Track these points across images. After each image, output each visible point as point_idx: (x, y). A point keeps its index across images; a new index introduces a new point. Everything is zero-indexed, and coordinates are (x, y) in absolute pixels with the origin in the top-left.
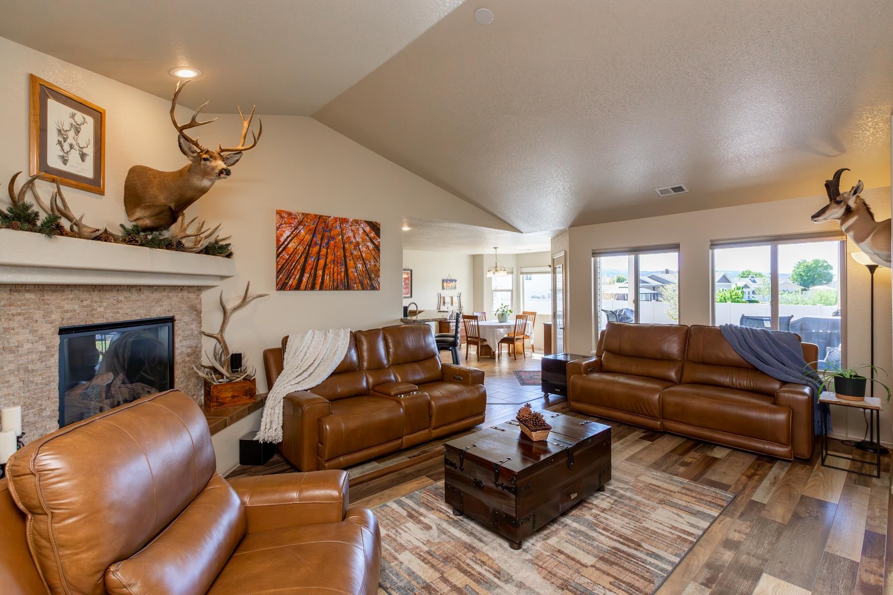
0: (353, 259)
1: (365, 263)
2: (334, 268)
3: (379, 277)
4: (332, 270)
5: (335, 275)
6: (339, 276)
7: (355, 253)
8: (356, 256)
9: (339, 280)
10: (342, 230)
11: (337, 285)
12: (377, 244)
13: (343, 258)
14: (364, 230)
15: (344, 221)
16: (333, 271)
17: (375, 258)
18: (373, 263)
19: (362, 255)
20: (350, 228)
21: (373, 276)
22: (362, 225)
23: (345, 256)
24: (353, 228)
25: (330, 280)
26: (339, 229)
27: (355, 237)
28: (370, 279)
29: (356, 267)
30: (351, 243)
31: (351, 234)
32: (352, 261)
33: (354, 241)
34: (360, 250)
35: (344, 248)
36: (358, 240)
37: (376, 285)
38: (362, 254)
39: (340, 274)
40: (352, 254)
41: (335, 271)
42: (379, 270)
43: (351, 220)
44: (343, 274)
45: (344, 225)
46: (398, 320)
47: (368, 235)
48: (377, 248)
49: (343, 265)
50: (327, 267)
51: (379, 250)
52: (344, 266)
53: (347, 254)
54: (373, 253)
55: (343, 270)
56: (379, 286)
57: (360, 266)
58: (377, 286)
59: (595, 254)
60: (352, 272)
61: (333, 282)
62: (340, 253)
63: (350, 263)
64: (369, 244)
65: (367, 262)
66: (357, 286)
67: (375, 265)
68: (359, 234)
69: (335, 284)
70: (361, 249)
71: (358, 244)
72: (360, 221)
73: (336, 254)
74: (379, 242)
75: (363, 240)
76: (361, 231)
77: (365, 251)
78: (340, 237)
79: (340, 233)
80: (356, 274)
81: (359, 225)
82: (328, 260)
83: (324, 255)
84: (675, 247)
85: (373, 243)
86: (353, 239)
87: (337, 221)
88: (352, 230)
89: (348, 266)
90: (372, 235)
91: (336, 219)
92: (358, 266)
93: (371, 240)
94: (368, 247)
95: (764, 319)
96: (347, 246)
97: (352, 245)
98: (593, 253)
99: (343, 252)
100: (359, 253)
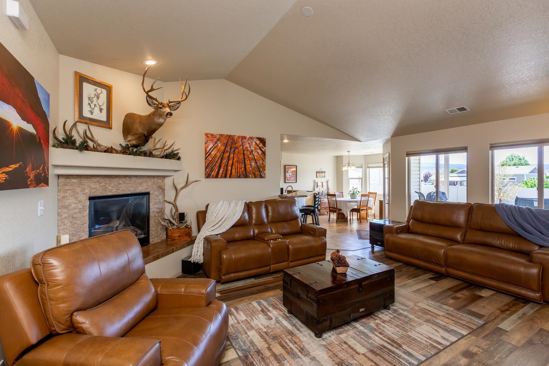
0: (249, 160)
1: (256, 162)
2: (238, 165)
3: (265, 170)
4: (236, 167)
5: (239, 169)
6: (241, 170)
7: (250, 156)
8: (251, 158)
9: (241, 172)
10: (243, 143)
11: (240, 175)
12: (264, 151)
13: (243, 160)
14: (256, 143)
15: (244, 138)
16: (237, 167)
17: (262, 159)
18: (261, 162)
19: (254, 158)
20: (247, 142)
21: (261, 170)
22: (255, 140)
23: (244, 158)
24: (249, 142)
25: (235, 172)
26: (241, 143)
27: (250, 147)
28: (260, 171)
29: (251, 165)
30: (248, 150)
31: (248, 145)
32: (249, 161)
33: (250, 149)
34: (253, 155)
35: (244, 154)
36: (252, 149)
37: (263, 175)
38: (255, 157)
39: (241, 169)
40: (248, 157)
41: (239, 167)
42: (265, 166)
43: (248, 137)
44: (243, 169)
45: (244, 140)
46: (277, 196)
47: (258, 146)
48: (264, 153)
49: (243, 163)
50: (234, 165)
51: (265, 154)
52: (243, 164)
53: (245, 157)
54: (262, 156)
55: (243, 166)
56: (265, 176)
57: (253, 164)
58: (264, 176)
59: (409, 154)
60: (248, 167)
61: (237, 173)
62: (241, 157)
63: (248, 162)
64: (259, 151)
65: (258, 161)
66: (252, 176)
67: (262, 163)
68: (253, 145)
69: (239, 174)
70: (254, 154)
71: (252, 151)
72: (254, 137)
73: (239, 157)
74: (265, 150)
75: (255, 149)
76: (254, 144)
77: (256, 155)
78: (242, 147)
79: (241, 145)
80: (251, 168)
81: (253, 140)
82: (234, 161)
83: (232, 158)
84: (465, 149)
85: (261, 150)
86: (249, 149)
87: (239, 138)
88: (248, 143)
89: (246, 164)
90: (261, 145)
91: (239, 137)
92: (252, 164)
93: (260, 149)
94: (258, 153)
95: (534, 200)
96: (245, 152)
97: (249, 152)
98: (407, 154)
99: (243, 156)
100: (253, 157)
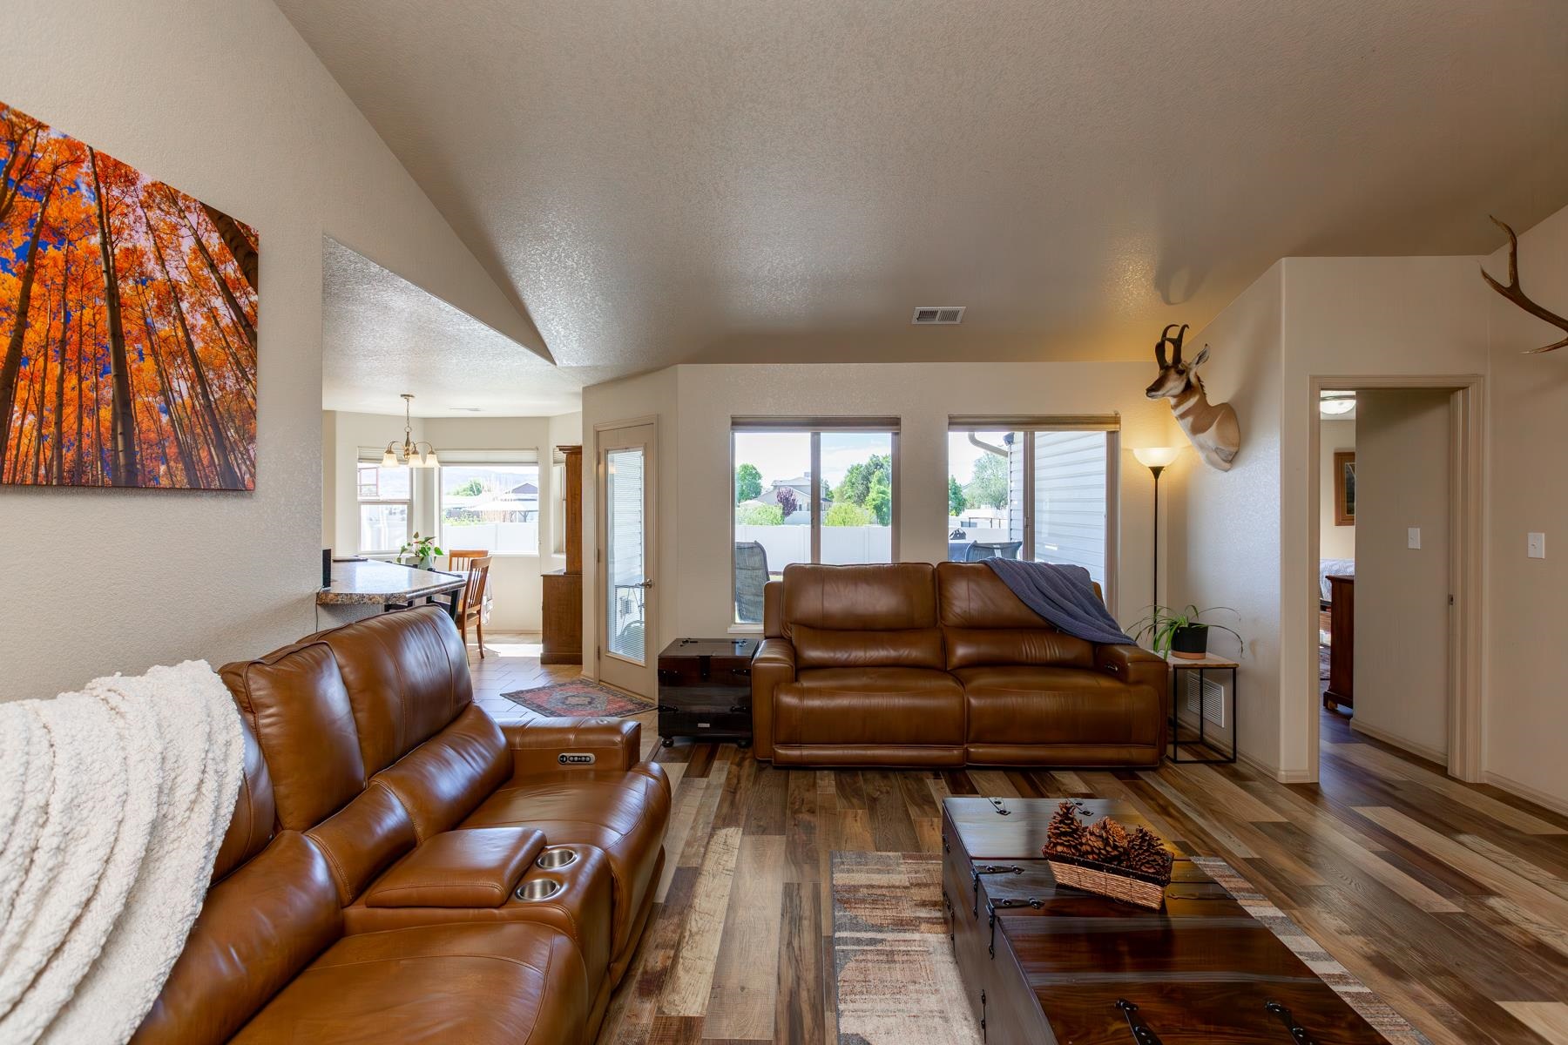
0: (155, 353)
1: (200, 378)
2: (61, 380)
3: (252, 439)
4: (50, 388)
5: (70, 412)
6: (87, 422)
7: (164, 327)
8: (165, 340)
9: (86, 442)
10: (105, 211)
11: (79, 460)
12: (246, 309)
13: (108, 341)
14: (199, 241)
15: (110, 172)
16: (60, 394)
17: (238, 363)
18: (230, 383)
19: (190, 344)
20: (139, 212)
21: (232, 433)
22: (193, 218)
23: (118, 335)
24: (155, 215)
25: (41, 437)
26: (87, 202)
27: (161, 260)
28: (221, 444)
29: (166, 391)
30: (144, 280)
31: (144, 242)
32: (149, 363)
33: (158, 276)
34: (183, 320)
35: (113, 294)
36: (174, 274)
37: (242, 470)
38: (193, 338)
39: (94, 411)
40: (149, 330)
41: (70, 394)
42: (253, 413)
43: (146, 178)
44: (106, 413)
45: (116, 192)
47: (213, 267)
48: (247, 325)
49: (106, 372)
50: (26, 369)
51: (253, 337)
52: (110, 378)
53: (126, 326)
54: (234, 341)
55: (108, 393)
56: (253, 476)
57: (181, 386)
58: (247, 477)
59: (738, 423)
60: (148, 408)
61: (59, 444)
62: (95, 313)
63: (143, 370)
64: (218, 303)
65: (211, 375)
66: (170, 472)
67: (240, 394)
68: (178, 249)
69: (69, 455)
70: (189, 318)
71: (172, 293)
72: (186, 197)
73: (76, 315)
74: (254, 306)
75: (196, 282)
76: (188, 244)
77: (204, 329)
78: (96, 240)
79: (95, 221)
80: (165, 418)
81: (181, 213)
82: (30, 335)
83: (7, 309)
85: (232, 302)
86: (151, 266)
87: (77, 162)
88: (149, 225)
89: (134, 381)
90: (231, 269)
91: (74, 152)
92: (175, 384)
93: (226, 288)
94: (212, 315)
96: (127, 288)
97: (150, 294)
98: (731, 422)
99: (107, 313)
100: (180, 334)
